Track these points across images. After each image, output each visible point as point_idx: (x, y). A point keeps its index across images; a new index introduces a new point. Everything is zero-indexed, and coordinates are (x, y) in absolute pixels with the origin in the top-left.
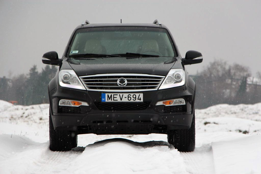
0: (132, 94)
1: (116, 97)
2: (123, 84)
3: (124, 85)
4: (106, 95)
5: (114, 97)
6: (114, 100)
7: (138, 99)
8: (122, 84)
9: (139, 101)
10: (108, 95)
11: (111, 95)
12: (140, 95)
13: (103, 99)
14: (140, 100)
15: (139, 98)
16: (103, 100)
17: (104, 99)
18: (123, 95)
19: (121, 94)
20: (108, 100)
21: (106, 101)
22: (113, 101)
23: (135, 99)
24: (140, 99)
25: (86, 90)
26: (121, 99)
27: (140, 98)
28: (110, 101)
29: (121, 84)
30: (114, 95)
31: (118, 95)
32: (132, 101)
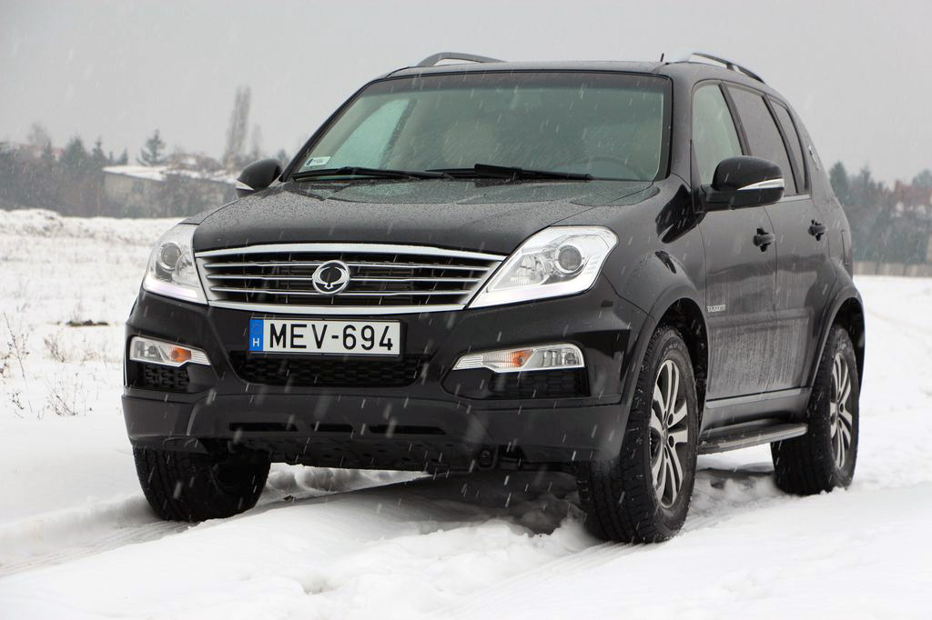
0: (359, 325)
1: (301, 336)
2: (332, 284)
3: (336, 287)
4: (267, 324)
5: (293, 336)
6: (293, 346)
7: (382, 344)
8: (329, 286)
9: (384, 351)
10: (272, 326)
11: (284, 326)
12: (387, 328)
13: (254, 342)
14: (389, 349)
15: (386, 342)
16: (256, 344)
17: (258, 342)
18: (326, 326)
19: (320, 325)
20: (272, 346)
21: (267, 348)
22: (288, 349)
23: (368, 344)
24: (389, 345)
25: (205, 302)
26: (319, 344)
27: (389, 340)
28: (278, 348)
29: (326, 284)
30: (293, 326)
31: (310, 328)
32: (358, 350)
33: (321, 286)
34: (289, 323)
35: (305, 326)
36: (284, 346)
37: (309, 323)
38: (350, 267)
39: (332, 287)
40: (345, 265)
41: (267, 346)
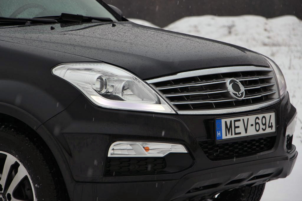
0: (260, 116)
1: (238, 127)
2: (240, 93)
4: (223, 121)
5: (235, 127)
6: (235, 134)
7: (269, 127)
8: (239, 94)
9: (270, 130)
10: (226, 122)
11: (231, 121)
12: (271, 116)
13: (218, 134)
14: (272, 129)
15: (270, 125)
17: (220, 134)
18: (248, 119)
19: (245, 118)
20: (226, 135)
21: (224, 137)
22: (234, 136)
23: (264, 127)
24: (272, 127)
25: (175, 113)
26: (246, 131)
27: (272, 123)
28: (229, 136)
29: (237, 93)
30: (234, 121)
31: (242, 121)
32: (261, 132)
33: (235, 94)
34: (233, 119)
35: (239, 120)
36: (232, 135)
37: (241, 118)
38: (240, 81)
39: (240, 95)
40: (238, 81)
41: (224, 135)
